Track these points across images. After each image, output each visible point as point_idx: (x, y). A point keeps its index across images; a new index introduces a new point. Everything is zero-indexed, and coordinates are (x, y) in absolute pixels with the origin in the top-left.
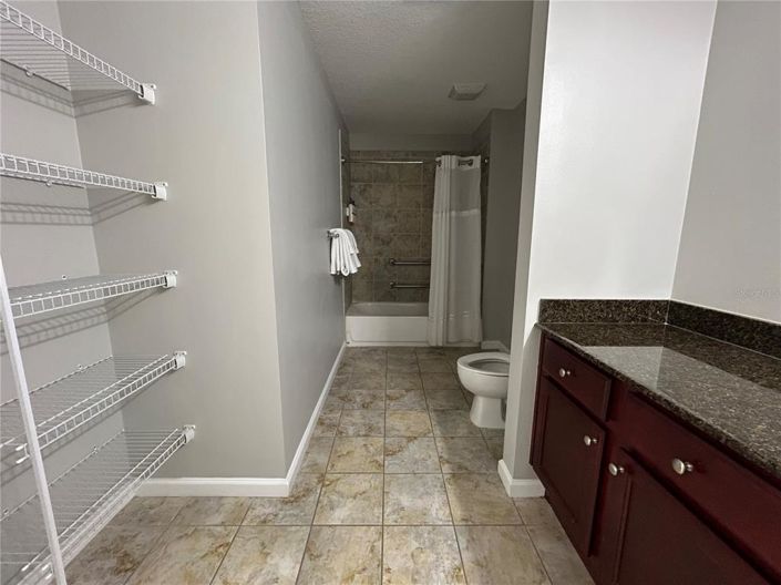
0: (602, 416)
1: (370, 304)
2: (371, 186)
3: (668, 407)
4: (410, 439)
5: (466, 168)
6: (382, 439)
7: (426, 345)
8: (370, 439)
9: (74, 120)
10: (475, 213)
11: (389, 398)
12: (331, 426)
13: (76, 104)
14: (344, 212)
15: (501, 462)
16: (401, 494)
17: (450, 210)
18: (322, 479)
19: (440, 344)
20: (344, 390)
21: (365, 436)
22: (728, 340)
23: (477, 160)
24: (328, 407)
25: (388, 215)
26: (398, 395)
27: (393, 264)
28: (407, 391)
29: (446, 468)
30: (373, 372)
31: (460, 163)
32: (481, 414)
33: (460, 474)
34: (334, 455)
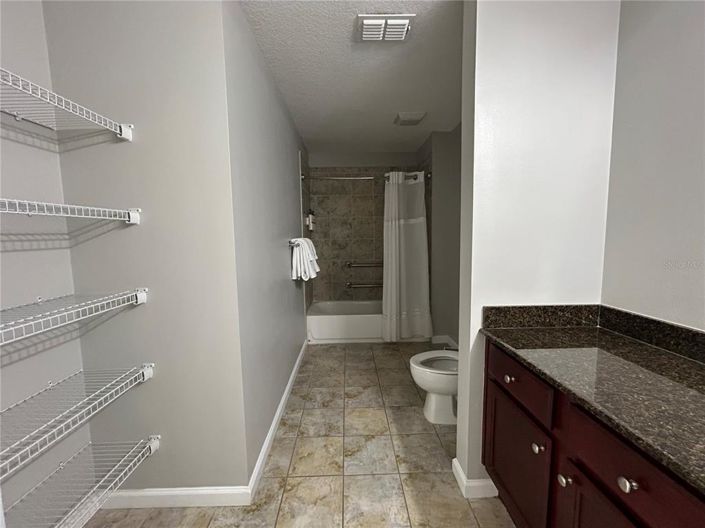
0: (547, 423)
1: (329, 303)
2: (328, 198)
3: (609, 424)
4: (369, 438)
5: (412, 182)
6: (341, 439)
7: (380, 341)
8: (330, 439)
9: (58, 156)
10: (421, 221)
11: (348, 395)
12: (293, 427)
13: (60, 141)
14: (305, 221)
15: (454, 460)
16: (360, 498)
17: (399, 220)
18: (283, 484)
19: (394, 340)
20: (305, 389)
21: (326, 435)
22: (657, 345)
23: (421, 175)
24: (290, 407)
25: (345, 223)
26: (355, 392)
27: (349, 266)
28: (365, 388)
29: (403, 468)
30: (333, 370)
31: (406, 178)
32: (434, 411)
33: (417, 475)
34: (297, 457)
